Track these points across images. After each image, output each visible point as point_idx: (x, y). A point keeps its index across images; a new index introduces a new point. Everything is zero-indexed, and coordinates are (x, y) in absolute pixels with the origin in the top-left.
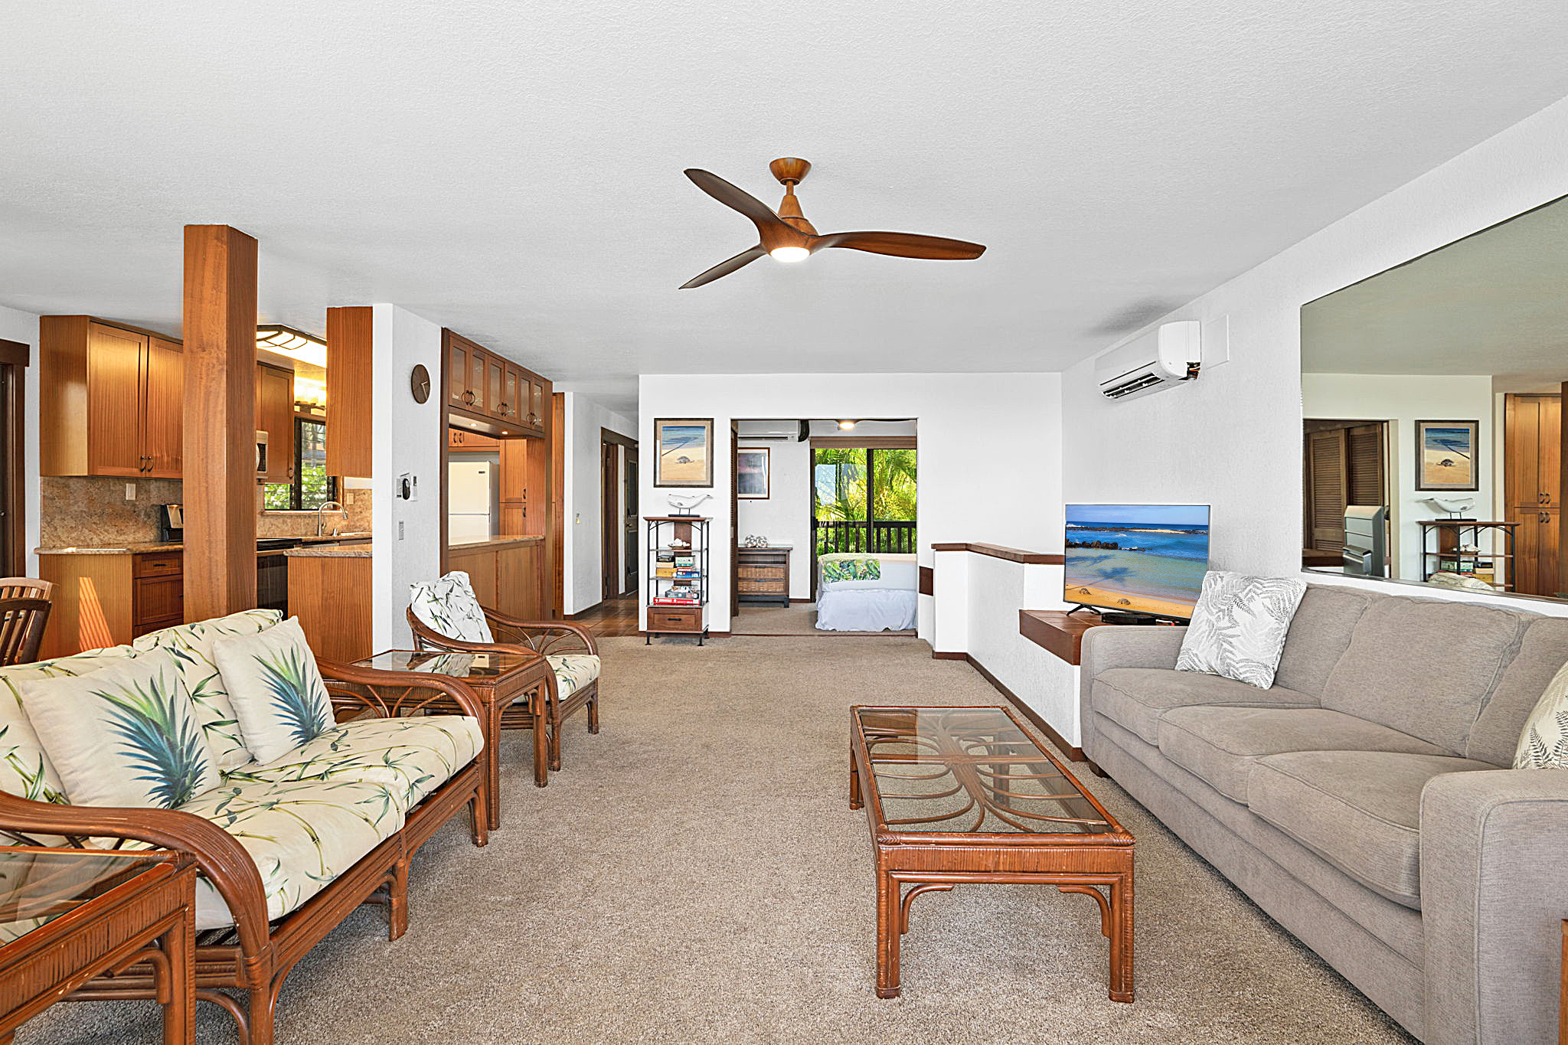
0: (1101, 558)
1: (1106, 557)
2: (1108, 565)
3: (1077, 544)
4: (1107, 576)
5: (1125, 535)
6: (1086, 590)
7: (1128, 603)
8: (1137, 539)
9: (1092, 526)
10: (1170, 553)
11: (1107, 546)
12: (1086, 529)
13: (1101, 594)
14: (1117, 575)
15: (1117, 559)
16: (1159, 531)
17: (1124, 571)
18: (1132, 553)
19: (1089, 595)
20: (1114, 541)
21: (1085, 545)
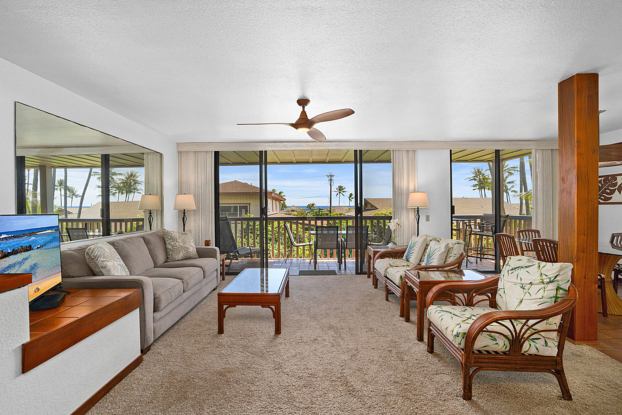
3: (9, 253)
11: (26, 249)
21: (14, 252)
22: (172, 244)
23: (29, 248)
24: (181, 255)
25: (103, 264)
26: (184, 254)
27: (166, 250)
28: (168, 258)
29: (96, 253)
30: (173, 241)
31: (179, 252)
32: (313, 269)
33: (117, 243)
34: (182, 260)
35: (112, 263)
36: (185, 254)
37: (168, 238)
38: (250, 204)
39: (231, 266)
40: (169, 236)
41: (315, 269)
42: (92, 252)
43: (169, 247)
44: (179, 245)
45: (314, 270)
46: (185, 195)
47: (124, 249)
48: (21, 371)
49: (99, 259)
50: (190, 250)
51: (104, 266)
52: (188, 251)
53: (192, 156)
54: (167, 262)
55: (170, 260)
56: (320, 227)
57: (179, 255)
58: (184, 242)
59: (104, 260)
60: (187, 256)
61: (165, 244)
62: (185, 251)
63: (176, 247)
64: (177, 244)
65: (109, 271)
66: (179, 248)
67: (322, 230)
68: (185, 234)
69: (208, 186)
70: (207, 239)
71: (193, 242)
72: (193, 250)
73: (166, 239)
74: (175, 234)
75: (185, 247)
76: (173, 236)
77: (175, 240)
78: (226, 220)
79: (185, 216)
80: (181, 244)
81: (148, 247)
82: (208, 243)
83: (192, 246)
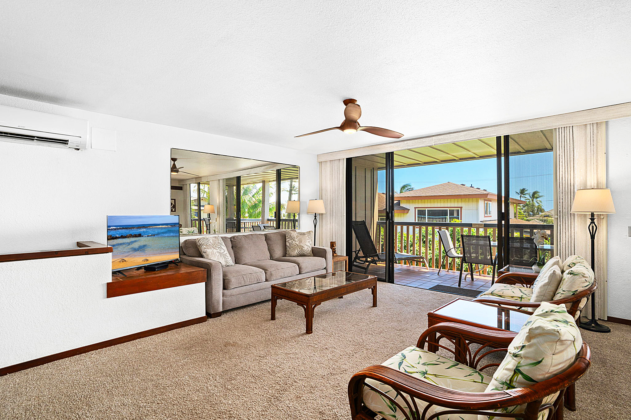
0: (132, 242)
1: (135, 241)
2: (136, 245)
3: (117, 237)
4: (135, 250)
5: (145, 230)
6: (124, 260)
7: (147, 260)
8: (150, 231)
9: (126, 227)
10: (166, 235)
11: (136, 236)
12: (123, 228)
13: (132, 260)
14: (142, 248)
15: (142, 241)
16: (161, 226)
17: (144, 246)
18: (149, 237)
19: (126, 262)
20: (139, 233)
21: (122, 237)
22: (290, 242)
23: (140, 235)
24: (296, 252)
25: (204, 250)
26: (298, 251)
27: (285, 247)
28: (285, 253)
29: (201, 242)
30: (291, 240)
31: (294, 249)
32: (456, 285)
33: (237, 238)
34: (298, 256)
35: (212, 250)
36: (300, 251)
37: (288, 237)
38: (461, 208)
39: (369, 269)
40: (289, 235)
41: (459, 285)
42: (199, 241)
43: (288, 244)
44: (295, 243)
45: (458, 287)
46: (316, 200)
47: (240, 242)
48: (106, 296)
49: (202, 246)
50: (304, 249)
51: (205, 251)
52: (302, 249)
54: (285, 256)
55: (287, 255)
56: (467, 236)
57: (294, 252)
58: (300, 242)
59: (206, 247)
60: (302, 253)
61: (286, 242)
62: (300, 249)
63: (292, 245)
64: (294, 242)
65: (208, 255)
66: (295, 246)
67: (469, 240)
68: (304, 234)
69: (340, 191)
70: (334, 241)
71: (309, 242)
72: (307, 249)
73: (287, 238)
74: (294, 234)
75: (300, 246)
76: (292, 235)
77: (292, 238)
78: (364, 223)
79: (315, 218)
80: (297, 243)
81: (267, 243)
82: (332, 245)
83: (307, 245)
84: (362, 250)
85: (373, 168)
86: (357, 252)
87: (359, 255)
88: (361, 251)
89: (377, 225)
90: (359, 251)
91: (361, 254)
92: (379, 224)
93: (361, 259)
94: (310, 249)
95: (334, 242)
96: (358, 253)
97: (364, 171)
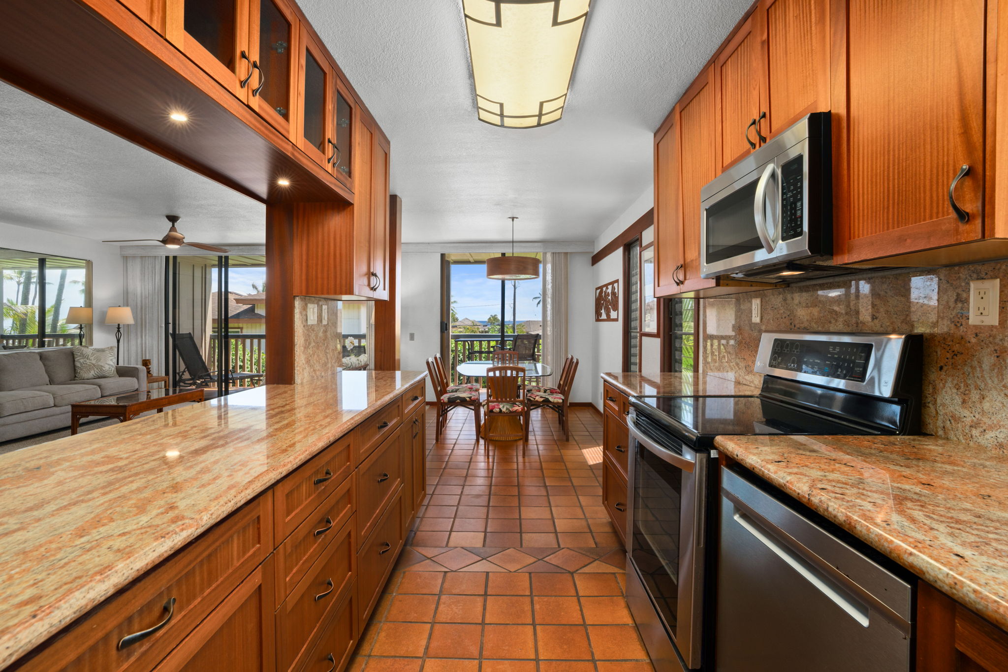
22: (81, 362)
24: (92, 373)
26: (96, 372)
27: (74, 369)
28: (75, 376)
30: (83, 358)
31: (89, 370)
34: (96, 378)
36: (98, 372)
40: (79, 353)
43: (78, 364)
44: (90, 362)
46: (119, 307)
50: (104, 369)
52: (101, 370)
53: (138, 261)
54: (75, 379)
55: (78, 379)
57: (89, 373)
58: (98, 360)
60: (100, 374)
61: (74, 361)
62: (97, 369)
63: (85, 365)
64: (88, 361)
66: (90, 366)
68: (103, 350)
69: (156, 297)
70: (147, 358)
71: (111, 360)
72: (110, 368)
73: (76, 356)
74: (88, 351)
75: (98, 365)
76: (84, 353)
77: (83, 356)
78: (190, 337)
79: (119, 331)
80: (94, 362)
81: (44, 364)
82: (146, 363)
83: (109, 365)
84: (188, 370)
85: (206, 265)
86: (181, 373)
87: (184, 377)
88: (187, 372)
89: (211, 339)
90: (184, 371)
91: (187, 376)
92: (212, 338)
93: (187, 382)
94: (113, 369)
95: (148, 360)
96: (183, 374)
97: (192, 268)
